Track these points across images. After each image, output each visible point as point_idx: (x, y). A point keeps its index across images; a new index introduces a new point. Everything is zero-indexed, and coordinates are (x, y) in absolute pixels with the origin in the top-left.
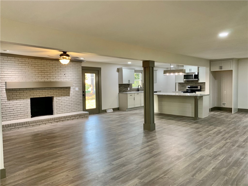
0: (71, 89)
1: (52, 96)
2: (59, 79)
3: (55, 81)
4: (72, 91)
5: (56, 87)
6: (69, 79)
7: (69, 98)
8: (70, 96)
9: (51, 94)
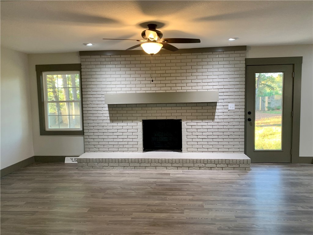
0: (217, 107)
1: (178, 118)
2: (194, 88)
3: (185, 91)
4: (220, 111)
5: (187, 103)
6: (215, 87)
7: (212, 124)
8: (215, 120)
9: (176, 114)
